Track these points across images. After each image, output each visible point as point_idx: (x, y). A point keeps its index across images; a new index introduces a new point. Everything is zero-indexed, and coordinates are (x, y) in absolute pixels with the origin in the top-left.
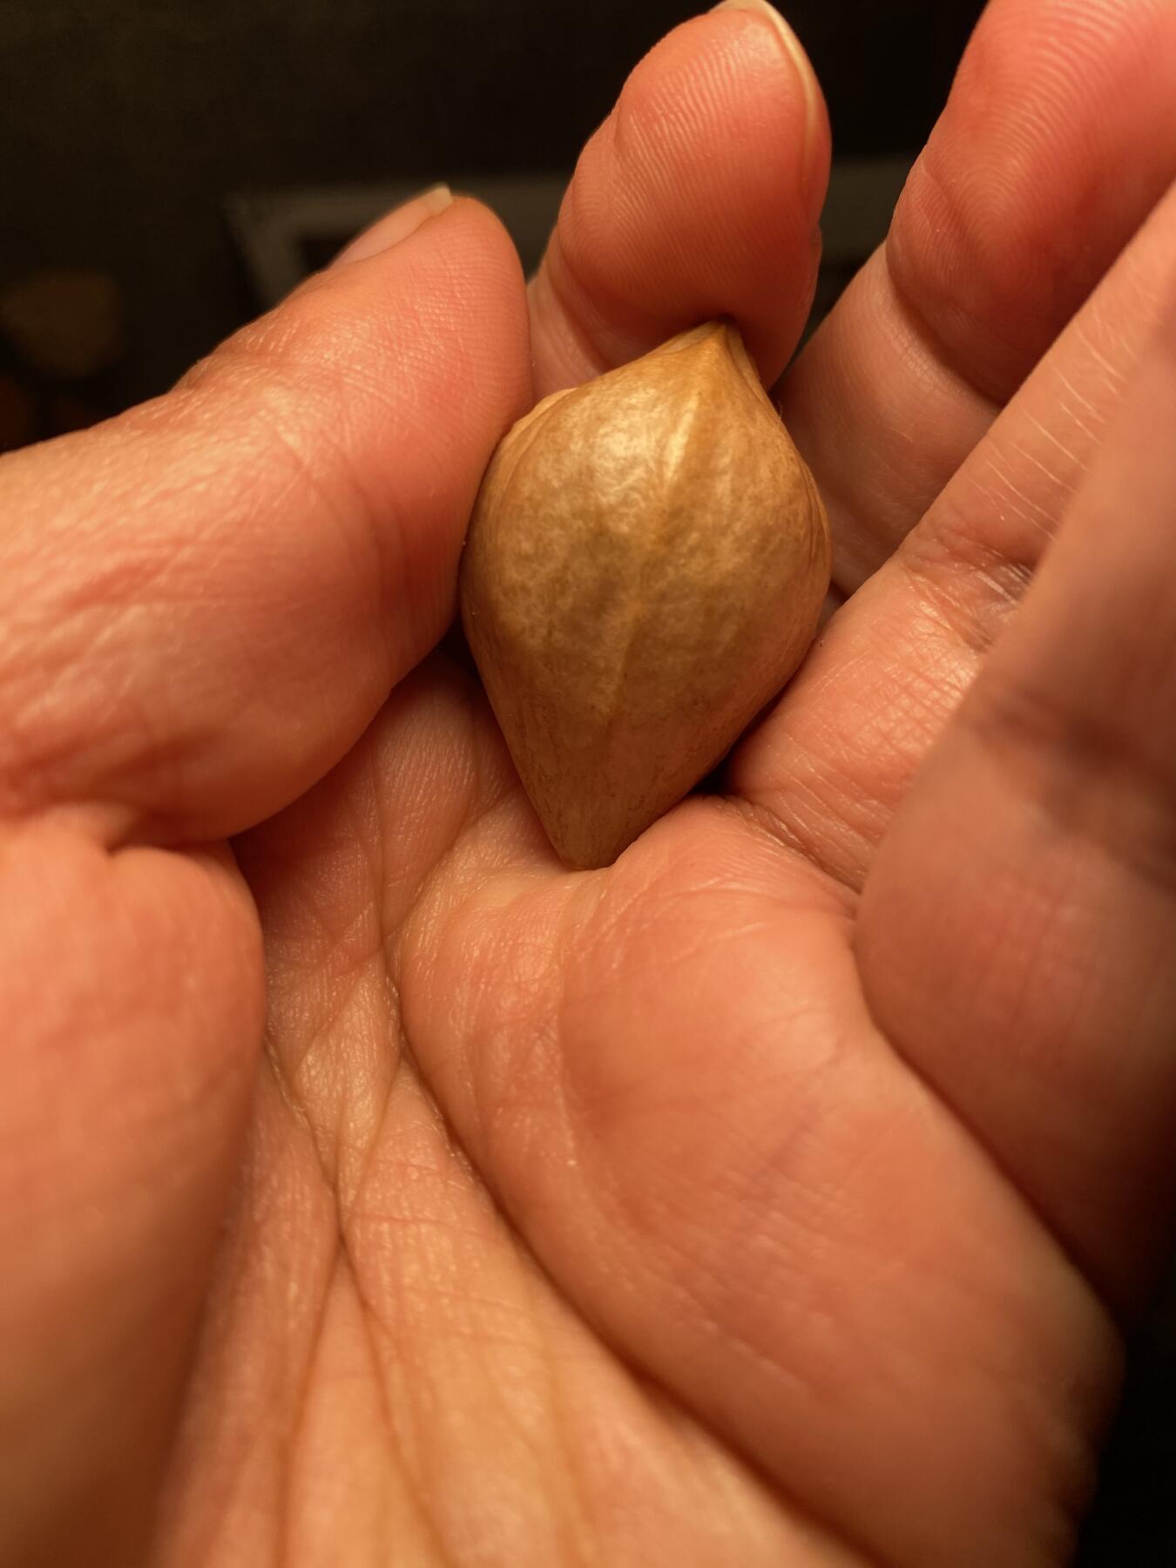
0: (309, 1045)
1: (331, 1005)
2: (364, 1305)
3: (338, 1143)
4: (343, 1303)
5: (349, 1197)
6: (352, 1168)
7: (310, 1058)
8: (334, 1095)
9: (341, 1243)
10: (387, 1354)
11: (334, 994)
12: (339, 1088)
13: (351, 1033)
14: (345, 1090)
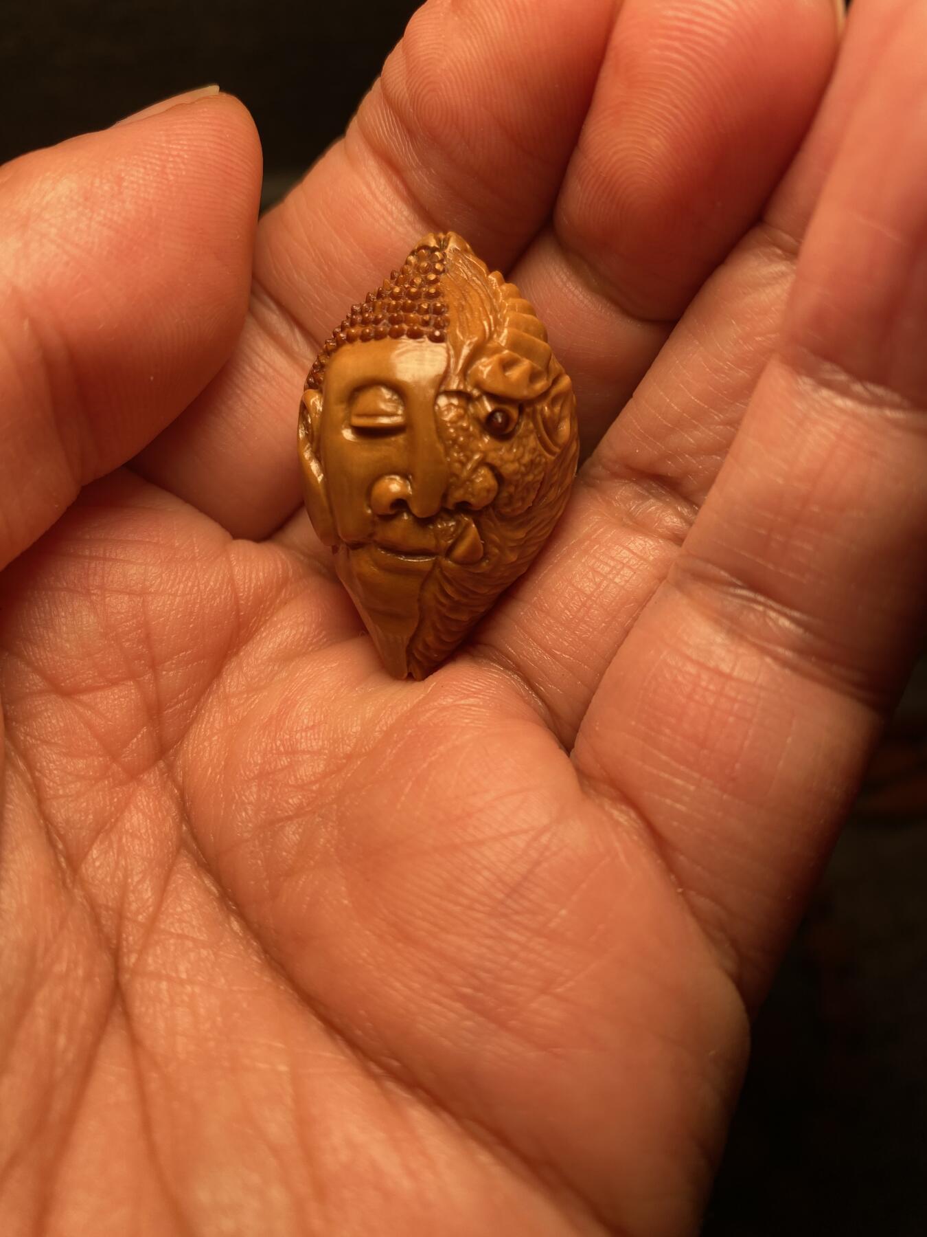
0: (93, 841)
1: (113, 809)
3: (120, 915)
5: (131, 960)
6: (132, 936)
7: (94, 853)
8: (116, 880)
11: (116, 800)
12: (120, 874)
13: (131, 831)
14: (126, 877)
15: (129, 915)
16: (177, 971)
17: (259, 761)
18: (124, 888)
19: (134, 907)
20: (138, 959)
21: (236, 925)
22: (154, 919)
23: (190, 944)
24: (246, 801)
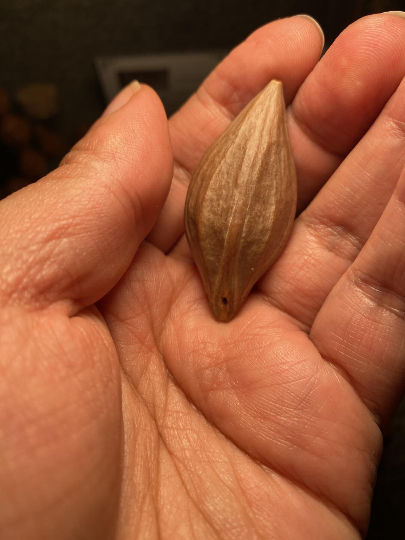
1: (145, 364)
2: (171, 453)
3: (154, 406)
4: (164, 454)
5: (160, 422)
6: (160, 413)
9: (160, 436)
10: (182, 469)
11: (146, 360)
12: (152, 390)
13: (153, 372)
14: (154, 390)
15: (157, 405)
16: (179, 425)
17: (192, 346)
18: (154, 395)
19: (158, 402)
20: (164, 422)
21: (194, 407)
22: (166, 405)
23: (181, 415)
24: (189, 362)
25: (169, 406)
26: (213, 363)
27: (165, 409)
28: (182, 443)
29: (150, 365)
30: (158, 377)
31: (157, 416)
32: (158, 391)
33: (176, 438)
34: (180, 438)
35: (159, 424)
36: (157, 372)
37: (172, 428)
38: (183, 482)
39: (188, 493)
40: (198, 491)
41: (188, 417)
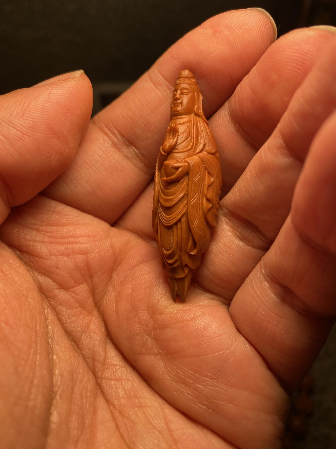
25: (107, 361)
26: (142, 330)
27: (104, 364)
28: (118, 392)
29: (91, 325)
30: (98, 335)
31: (97, 369)
32: (97, 347)
33: (113, 387)
34: (116, 388)
35: (98, 376)
36: (97, 332)
37: (110, 379)
38: (117, 427)
39: (122, 435)
40: (131, 433)
41: (123, 369)
